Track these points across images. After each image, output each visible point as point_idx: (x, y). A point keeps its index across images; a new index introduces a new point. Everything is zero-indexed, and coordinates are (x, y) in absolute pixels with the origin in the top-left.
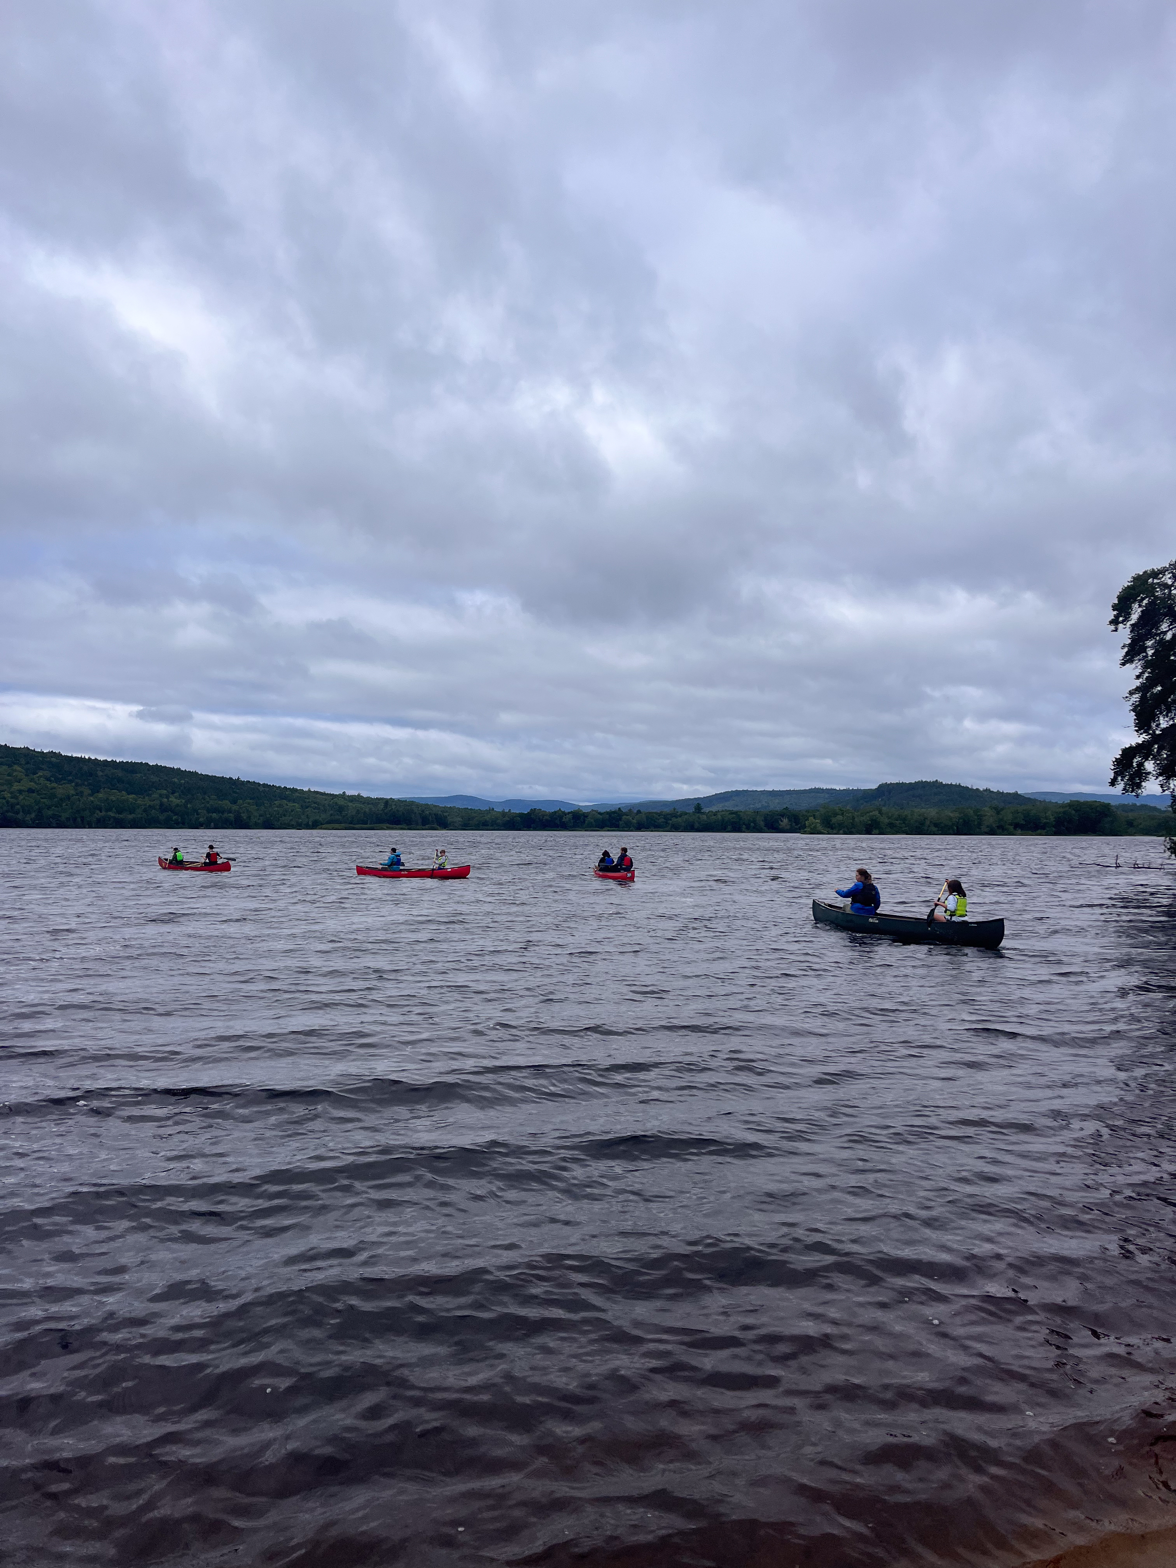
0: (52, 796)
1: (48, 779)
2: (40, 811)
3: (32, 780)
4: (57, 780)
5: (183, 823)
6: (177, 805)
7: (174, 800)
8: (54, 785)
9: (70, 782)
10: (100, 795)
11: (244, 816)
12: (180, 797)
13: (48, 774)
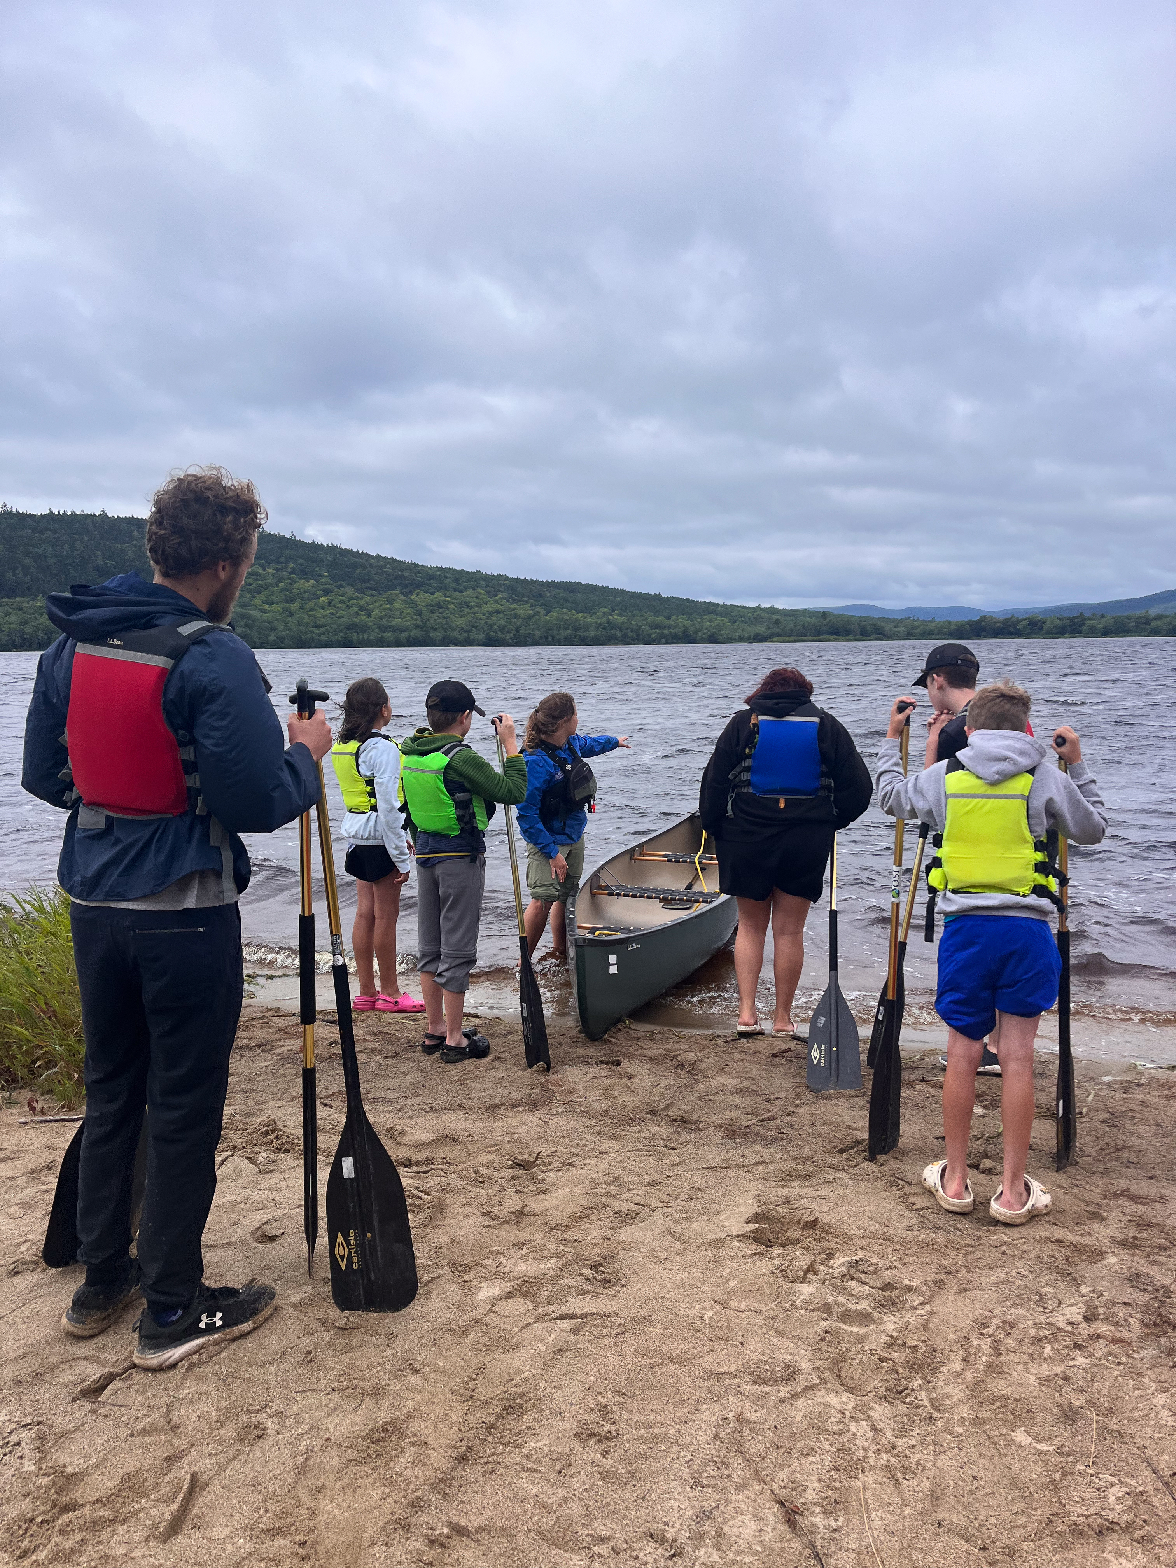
0: (518, 617)
1: (508, 601)
2: (514, 631)
3: (496, 602)
4: (515, 602)
5: (638, 640)
6: (622, 622)
7: (619, 618)
8: (514, 606)
10: (555, 615)
12: (622, 615)
13: (506, 595)
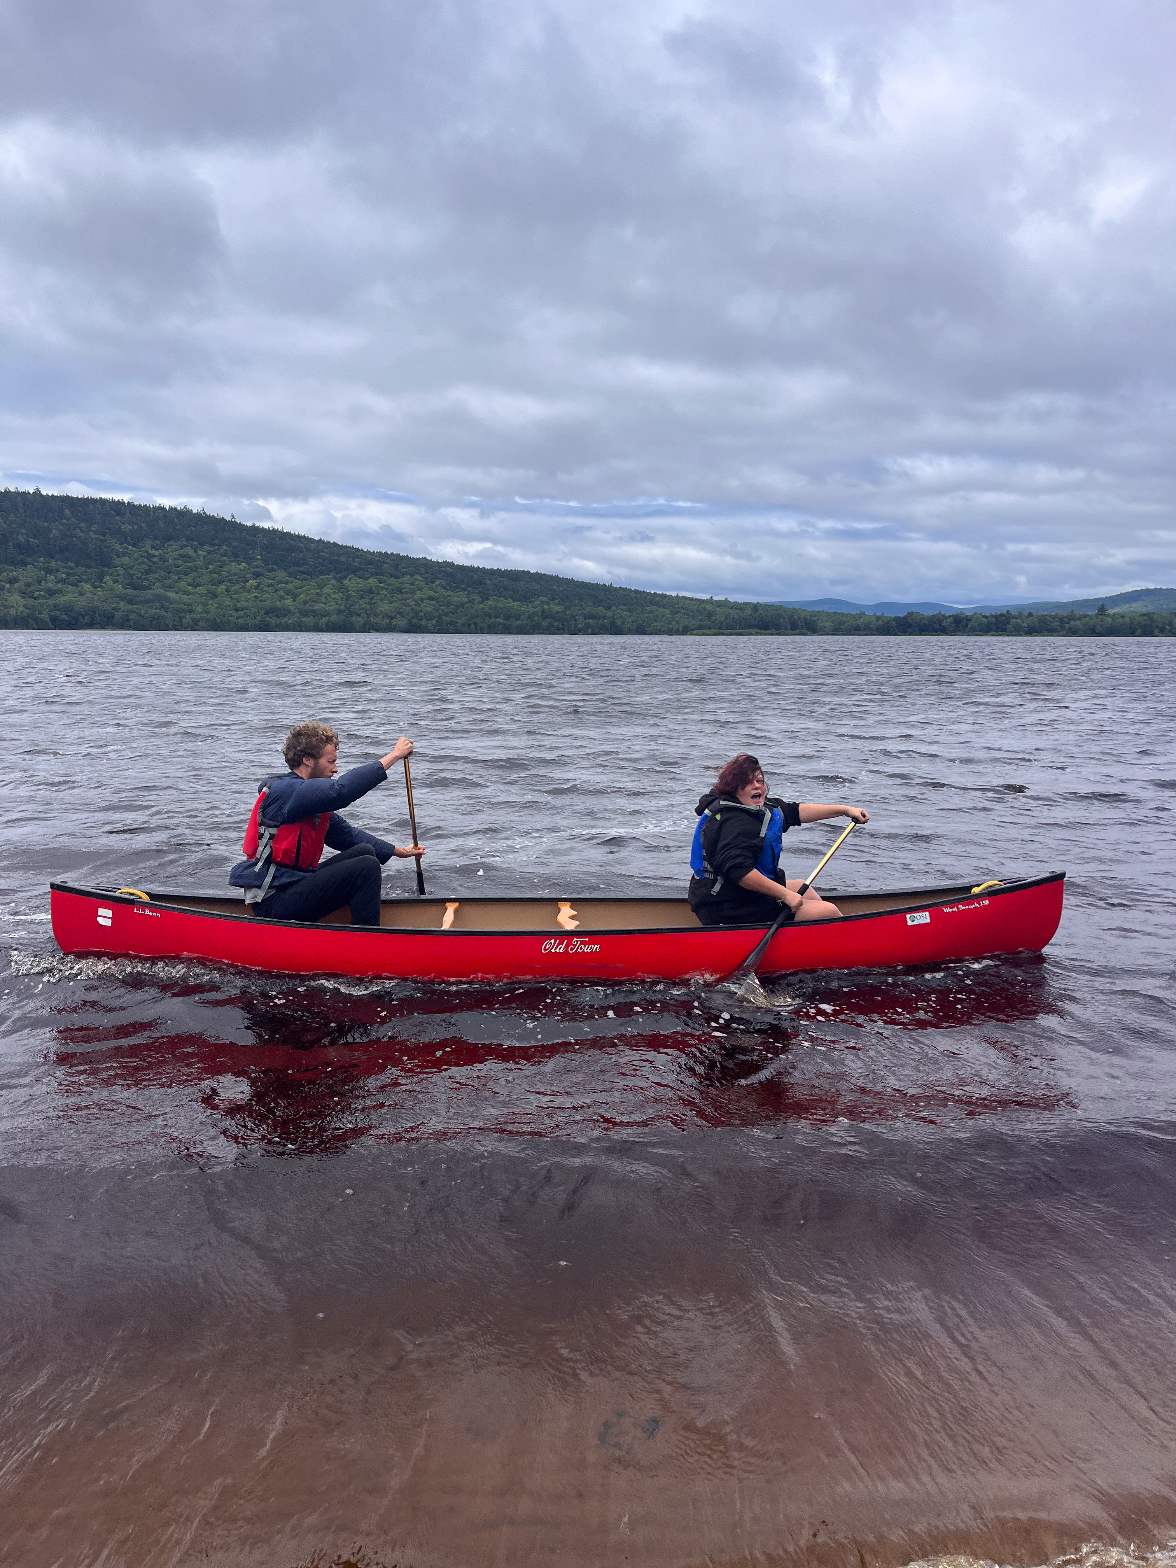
0: (449, 604)
1: (444, 588)
2: (440, 617)
3: (431, 589)
4: (452, 589)
5: (564, 630)
6: (558, 612)
7: (555, 608)
8: (450, 593)
9: (464, 590)
10: (490, 603)
11: (619, 622)
12: (560, 604)
13: (444, 582)
